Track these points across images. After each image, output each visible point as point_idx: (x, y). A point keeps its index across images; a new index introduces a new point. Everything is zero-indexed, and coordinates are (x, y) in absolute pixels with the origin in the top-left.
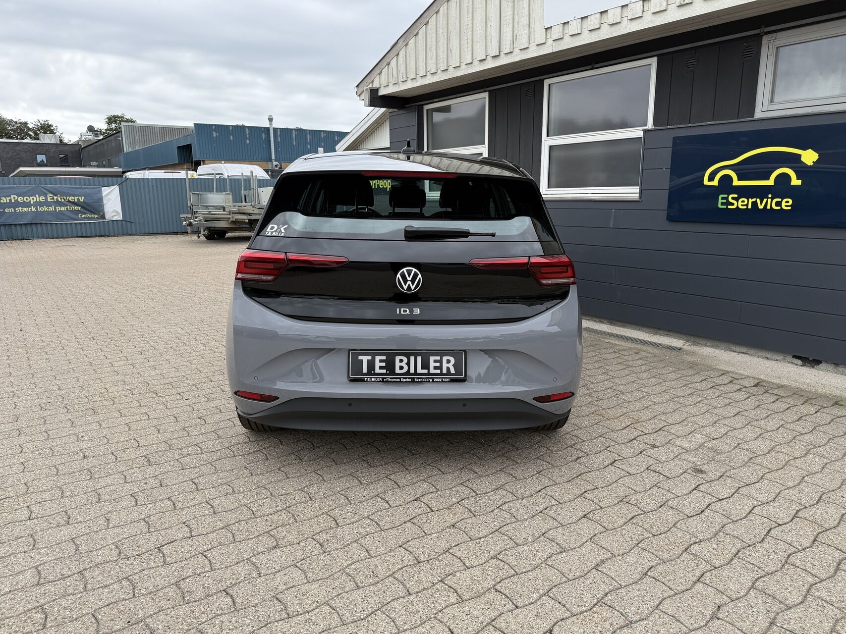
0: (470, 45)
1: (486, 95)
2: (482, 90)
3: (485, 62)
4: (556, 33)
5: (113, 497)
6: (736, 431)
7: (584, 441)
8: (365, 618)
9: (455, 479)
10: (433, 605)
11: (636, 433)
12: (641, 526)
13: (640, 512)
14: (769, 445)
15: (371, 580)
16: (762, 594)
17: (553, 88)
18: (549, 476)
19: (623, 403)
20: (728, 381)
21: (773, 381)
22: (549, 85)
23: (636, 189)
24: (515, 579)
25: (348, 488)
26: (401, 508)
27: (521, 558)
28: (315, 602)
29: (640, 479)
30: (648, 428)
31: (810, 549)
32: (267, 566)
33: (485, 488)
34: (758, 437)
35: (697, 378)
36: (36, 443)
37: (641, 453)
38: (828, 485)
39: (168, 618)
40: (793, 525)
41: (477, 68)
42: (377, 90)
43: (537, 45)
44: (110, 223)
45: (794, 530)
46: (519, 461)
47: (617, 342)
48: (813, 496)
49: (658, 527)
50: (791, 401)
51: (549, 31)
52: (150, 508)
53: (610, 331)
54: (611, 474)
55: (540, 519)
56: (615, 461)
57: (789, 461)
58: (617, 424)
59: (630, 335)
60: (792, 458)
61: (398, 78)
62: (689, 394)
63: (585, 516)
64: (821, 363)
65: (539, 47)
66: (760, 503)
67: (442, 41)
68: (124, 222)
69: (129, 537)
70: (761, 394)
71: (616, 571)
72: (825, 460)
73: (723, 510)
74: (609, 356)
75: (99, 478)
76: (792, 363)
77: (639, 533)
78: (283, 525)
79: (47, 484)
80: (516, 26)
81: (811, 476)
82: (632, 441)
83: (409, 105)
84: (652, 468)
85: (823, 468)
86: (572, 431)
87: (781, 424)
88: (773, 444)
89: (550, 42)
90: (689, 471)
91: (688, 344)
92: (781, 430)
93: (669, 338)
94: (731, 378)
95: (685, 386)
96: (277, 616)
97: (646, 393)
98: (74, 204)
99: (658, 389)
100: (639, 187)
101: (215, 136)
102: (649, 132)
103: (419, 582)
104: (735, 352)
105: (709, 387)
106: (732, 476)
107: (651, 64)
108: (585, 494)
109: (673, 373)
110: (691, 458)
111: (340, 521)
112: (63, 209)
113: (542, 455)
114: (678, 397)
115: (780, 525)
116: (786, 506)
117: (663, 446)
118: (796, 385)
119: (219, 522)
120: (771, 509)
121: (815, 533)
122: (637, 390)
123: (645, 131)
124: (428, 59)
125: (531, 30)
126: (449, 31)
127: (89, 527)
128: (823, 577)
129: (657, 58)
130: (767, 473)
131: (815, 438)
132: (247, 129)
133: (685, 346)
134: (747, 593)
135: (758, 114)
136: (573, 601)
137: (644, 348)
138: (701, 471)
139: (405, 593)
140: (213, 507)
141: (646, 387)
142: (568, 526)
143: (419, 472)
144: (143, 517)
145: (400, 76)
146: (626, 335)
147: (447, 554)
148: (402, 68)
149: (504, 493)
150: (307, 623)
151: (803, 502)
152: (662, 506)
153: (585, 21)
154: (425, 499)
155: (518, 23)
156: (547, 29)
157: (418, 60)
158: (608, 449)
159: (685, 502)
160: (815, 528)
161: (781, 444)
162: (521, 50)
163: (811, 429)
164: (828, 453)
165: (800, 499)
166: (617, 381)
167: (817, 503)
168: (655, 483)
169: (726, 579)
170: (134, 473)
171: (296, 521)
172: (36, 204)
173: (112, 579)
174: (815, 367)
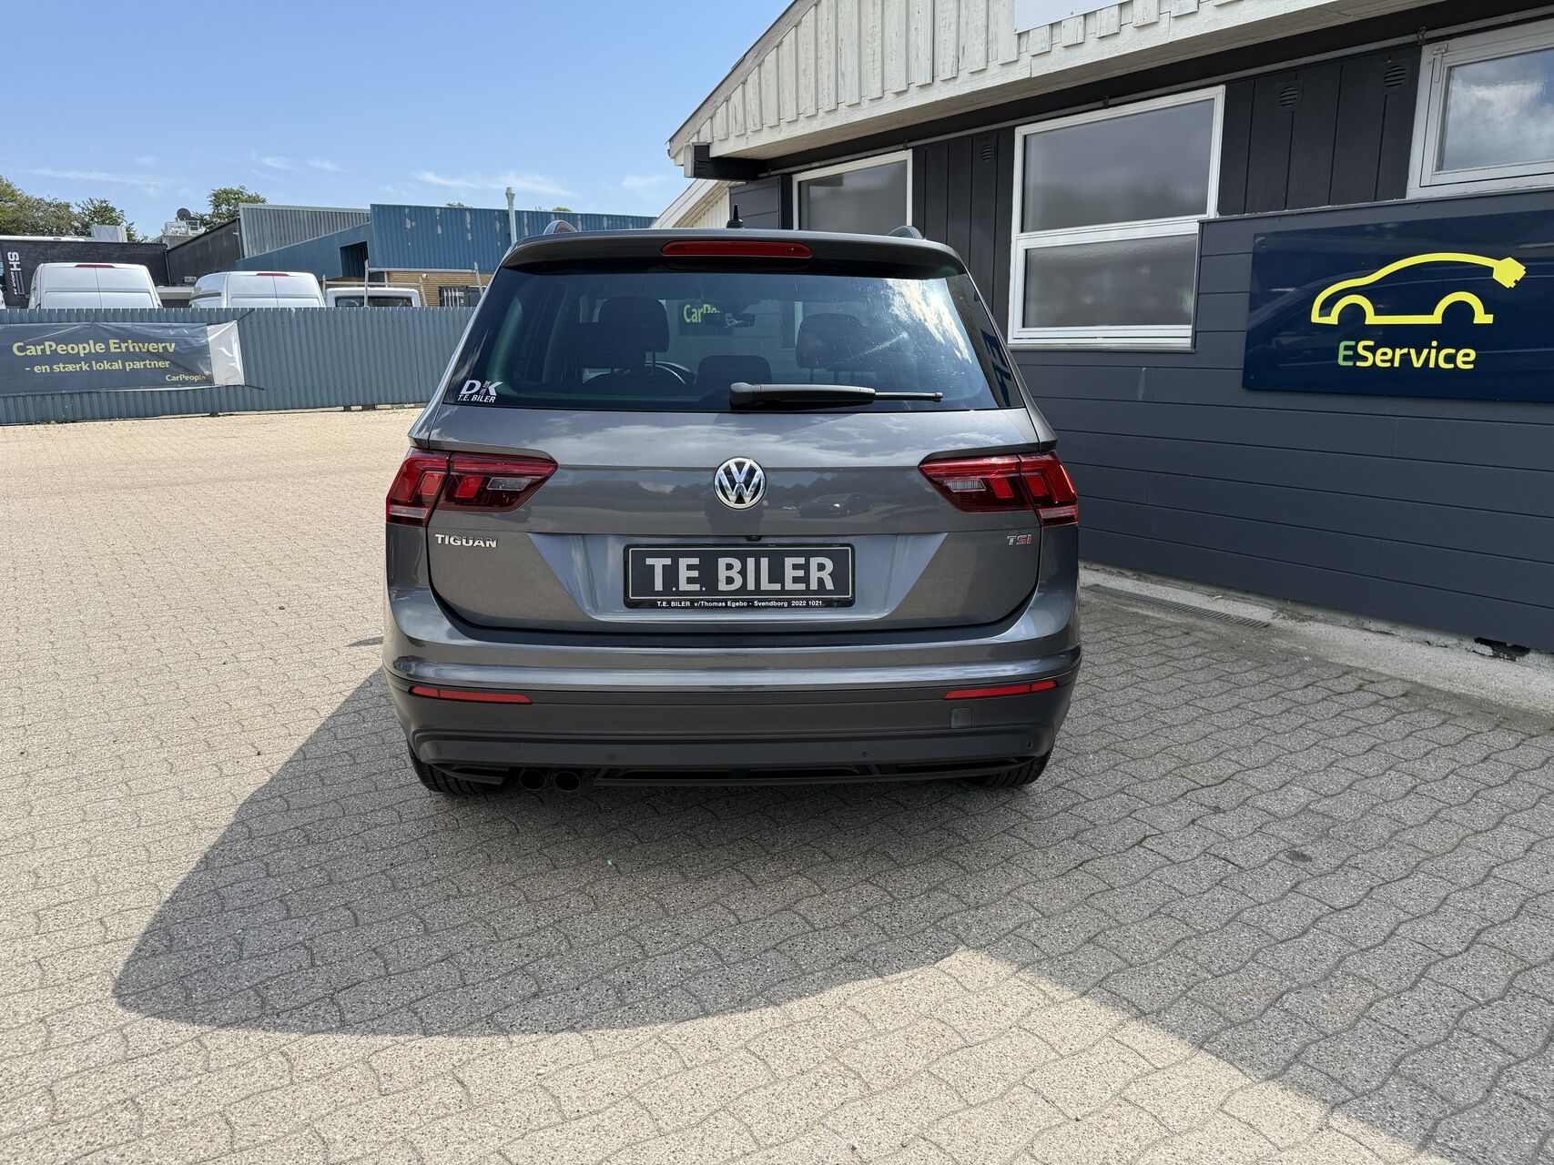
0: (878, 64)
1: (907, 155)
2: (901, 146)
3: (905, 96)
4: (1037, 41)
5: (247, 903)
6: (1368, 781)
7: (1089, 800)
8: (698, 1125)
9: (855, 871)
10: (818, 1102)
11: (1183, 785)
12: (1191, 959)
13: (1190, 932)
14: (1428, 807)
15: (707, 1056)
16: (1411, 1085)
17: (1032, 143)
18: (1026, 865)
19: (1162, 729)
20: (1355, 687)
21: (1438, 686)
22: (1025, 137)
23: (1187, 330)
24: (964, 1054)
25: (663, 888)
26: (759, 924)
27: (974, 1016)
28: (608, 1095)
29: (1191, 871)
30: (1207, 774)
31: (1500, 1002)
32: (523, 1028)
33: (910, 887)
34: (1408, 793)
35: (1297, 682)
36: (108, 803)
37: (1193, 822)
38: (1536, 882)
39: (352, 1121)
40: (1469, 958)
41: (891, 106)
42: (707, 147)
43: (1002, 65)
44: (224, 391)
45: (1471, 966)
46: (970, 837)
47: (1150, 613)
48: (1508, 903)
49: (1223, 960)
50: (1472, 725)
51: (1024, 39)
52: (313, 924)
53: (1137, 592)
54: (1137, 862)
55: (1009, 945)
56: (1145, 838)
57: (1464, 838)
58: (1148, 769)
59: (1174, 600)
60: (1470, 831)
61: (745, 126)
62: (1283, 712)
63: (1090, 940)
64: (1528, 653)
65: (1006, 69)
66: (1410, 916)
67: (827, 56)
68: (247, 389)
69: (278, 976)
70: (1415, 711)
71: (1147, 1042)
72: (1532, 836)
73: (1341, 929)
74: (1135, 639)
75: (222, 867)
76: (1474, 651)
77: (1188, 971)
78: (549, 955)
79: (131, 879)
80: (963, 28)
81: (1505, 866)
82: (1176, 800)
83: (765, 175)
84: (1213, 850)
85: (1527, 851)
86: (1068, 781)
87: (1451, 767)
88: (1436, 806)
89: (1026, 58)
90: (1281, 856)
91: (1281, 615)
92: (1452, 779)
93: (1245, 605)
94: (1361, 681)
95: (1275, 695)
96: (542, 1120)
97: (1203, 709)
98: (158, 356)
99: (1226, 701)
100: (1190, 327)
101: (409, 227)
102: (1211, 225)
103: (792, 1058)
104: (1369, 630)
105: (1320, 697)
106: (1360, 866)
107: (1214, 99)
108: (1091, 899)
109: (1253, 672)
110: (1284, 833)
111: (649, 945)
112: (139, 365)
113: (1013, 827)
114: (1263, 716)
115: (1447, 957)
116: (1457, 923)
117: (1235, 809)
118: (1481, 694)
119: (435, 949)
120: (1429, 928)
121: (1510, 973)
122: (1186, 704)
123: (1202, 223)
124: (800, 89)
125: (990, 37)
126: (839, 39)
127: (208, 957)
128: (1522, 1053)
129: (1224, 87)
130: (1424, 860)
131: (1514, 793)
132: (468, 214)
133: (1276, 620)
134: (1384, 1083)
135: (1414, 192)
136: (1069, 1096)
137: (1200, 623)
138: (1304, 858)
139: (769, 1080)
140: (423, 921)
141: (1204, 697)
142: (1060, 958)
143: (790, 857)
144: (301, 938)
145: (750, 122)
146: (1168, 599)
147: (842, 1010)
148: (753, 106)
149: (945, 896)
150: (596, 1133)
151: (1489, 914)
152: (1229, 921)
153: (1091, 21)
154: (801, 907)
155: (967, 23)
156: (1019, 35)
157: (783, 91)
158: (1133, 815)
159: (1273, 915)
160: (1509, 964)
161: (1451, 805)
162: (972, 73)
163: (1506, 777)
164: (1538, 823)
165: (1484, 910)
166: (1149, 686)
167: (1515, 917)
168: (1218, 878)
169: (1346, 1056)
170: (283, 859)
171: (571, 947)
172: (90, 357)
173: (251, 1051)
174: (1517, 659)
